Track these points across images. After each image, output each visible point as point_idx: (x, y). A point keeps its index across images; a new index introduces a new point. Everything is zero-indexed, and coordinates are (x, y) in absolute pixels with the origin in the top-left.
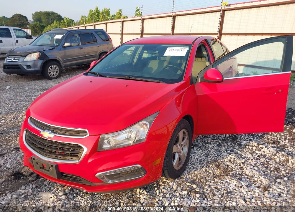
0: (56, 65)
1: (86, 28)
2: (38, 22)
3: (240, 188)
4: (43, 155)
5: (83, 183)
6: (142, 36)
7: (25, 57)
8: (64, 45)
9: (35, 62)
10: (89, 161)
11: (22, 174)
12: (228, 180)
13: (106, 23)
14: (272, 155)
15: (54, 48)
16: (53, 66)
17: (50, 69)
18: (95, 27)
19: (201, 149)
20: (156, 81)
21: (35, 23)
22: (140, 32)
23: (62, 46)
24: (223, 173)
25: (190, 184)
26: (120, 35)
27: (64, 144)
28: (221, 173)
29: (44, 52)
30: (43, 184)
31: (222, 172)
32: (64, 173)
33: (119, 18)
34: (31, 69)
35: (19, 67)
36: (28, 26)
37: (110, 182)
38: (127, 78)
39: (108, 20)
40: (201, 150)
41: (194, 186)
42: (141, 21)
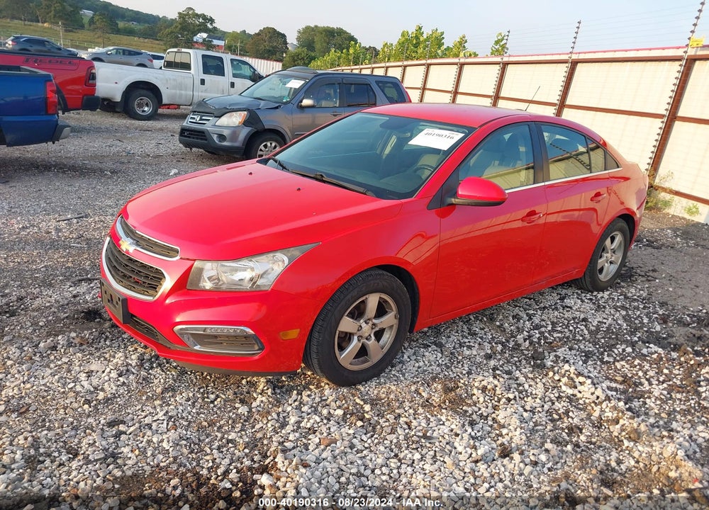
0: (276, 141)
1: (372, 72)
2: (305, 49)
3: (453, 437)
4: (115, 280)
5: (160, 342)
6: (495, 104)
7: (220, 117)
8: (301, 102)
9: (235, 131)
10: (168, 301)
11: (100, 314)
12: (443, 418)
13: (429, 65)
14: (594, 402)
15: (280, 106)
16: (269, 144)
17: (263, 148)
18: (386, 72)
19: (442, 354)
20: (361, 190)
21: (300, 50)
22: (491, 92)
23: (296, 105)
24: (447, 404)
25: (362, 403)
26: (450, 95)
27: (144, 266)
28: (444, 402)
29: (257, 112)
30: (121, 336)
31: (447, 401)
32: (135, 316)
33: (457, 56)
34: (225, 143)
35: (205, 136)
36: (284, 55)
37: (197, 348)
38: (319, 177)
39: (435, 57)
40: (440, 355)
41: (367, 408)
42: (499, 68)
